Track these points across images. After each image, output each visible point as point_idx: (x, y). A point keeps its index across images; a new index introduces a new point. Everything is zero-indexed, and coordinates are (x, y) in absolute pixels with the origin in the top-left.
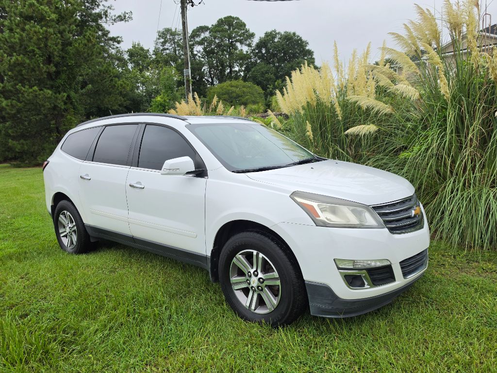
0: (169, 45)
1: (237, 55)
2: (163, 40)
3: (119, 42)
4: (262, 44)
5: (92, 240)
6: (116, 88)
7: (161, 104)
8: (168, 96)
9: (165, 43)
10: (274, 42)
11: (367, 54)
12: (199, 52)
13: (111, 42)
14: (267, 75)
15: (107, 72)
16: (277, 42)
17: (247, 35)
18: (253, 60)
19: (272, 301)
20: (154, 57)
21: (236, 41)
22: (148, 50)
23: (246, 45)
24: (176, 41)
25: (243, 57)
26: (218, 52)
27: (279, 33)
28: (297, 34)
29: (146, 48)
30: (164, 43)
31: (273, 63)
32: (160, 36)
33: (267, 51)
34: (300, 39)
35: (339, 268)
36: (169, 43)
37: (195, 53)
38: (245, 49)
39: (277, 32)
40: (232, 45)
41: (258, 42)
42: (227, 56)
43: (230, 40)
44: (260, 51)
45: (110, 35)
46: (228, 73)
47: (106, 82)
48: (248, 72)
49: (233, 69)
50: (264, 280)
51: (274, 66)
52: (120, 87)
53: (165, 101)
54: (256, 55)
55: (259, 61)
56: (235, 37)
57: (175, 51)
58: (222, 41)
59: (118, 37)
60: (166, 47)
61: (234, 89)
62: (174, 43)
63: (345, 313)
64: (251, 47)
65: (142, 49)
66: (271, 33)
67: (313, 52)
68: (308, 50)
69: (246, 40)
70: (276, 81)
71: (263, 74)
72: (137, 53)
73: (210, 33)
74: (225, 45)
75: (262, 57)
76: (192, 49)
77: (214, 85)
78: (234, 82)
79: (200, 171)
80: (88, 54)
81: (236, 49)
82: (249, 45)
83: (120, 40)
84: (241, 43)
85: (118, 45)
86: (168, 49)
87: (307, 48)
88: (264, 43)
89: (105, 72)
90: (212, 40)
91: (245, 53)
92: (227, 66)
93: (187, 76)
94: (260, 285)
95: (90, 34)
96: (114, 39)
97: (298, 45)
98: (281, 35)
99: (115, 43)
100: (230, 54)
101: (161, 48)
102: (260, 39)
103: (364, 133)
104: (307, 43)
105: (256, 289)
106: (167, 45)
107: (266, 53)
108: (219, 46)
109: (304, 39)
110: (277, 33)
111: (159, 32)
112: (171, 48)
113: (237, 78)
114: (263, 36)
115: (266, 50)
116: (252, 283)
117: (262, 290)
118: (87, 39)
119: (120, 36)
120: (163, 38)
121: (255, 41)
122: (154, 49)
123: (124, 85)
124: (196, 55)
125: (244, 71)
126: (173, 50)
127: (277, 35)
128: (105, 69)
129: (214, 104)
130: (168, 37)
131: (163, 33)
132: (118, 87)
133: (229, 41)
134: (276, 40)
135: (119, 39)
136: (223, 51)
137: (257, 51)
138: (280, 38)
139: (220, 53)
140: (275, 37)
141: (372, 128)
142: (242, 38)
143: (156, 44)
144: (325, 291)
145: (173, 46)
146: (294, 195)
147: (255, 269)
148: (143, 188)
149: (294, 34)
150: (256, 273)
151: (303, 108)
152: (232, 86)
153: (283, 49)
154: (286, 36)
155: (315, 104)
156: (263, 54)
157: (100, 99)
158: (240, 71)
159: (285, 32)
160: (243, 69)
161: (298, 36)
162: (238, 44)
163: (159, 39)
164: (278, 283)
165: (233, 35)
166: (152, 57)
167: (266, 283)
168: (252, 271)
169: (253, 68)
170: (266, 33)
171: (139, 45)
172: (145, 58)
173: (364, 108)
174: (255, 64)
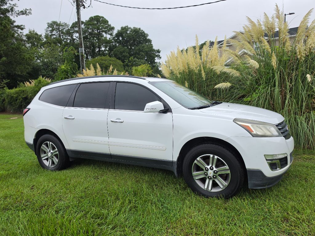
0: (56, 32)
1: (103, 40)
2: (51, 29)
3: (22, 29)
4: (119, 34)
5: (71, 160)
6: (25, 60)
7: (65, 71)
8: (69, 65)
9: (53, 31)
10: (127, 33)
12: (77, 37)
13: (16, 29)
14: (124, 54)
15: (18, 49)
16: (129, 33)
17: (109, 28)
18: (114, 44)
20: (45, 39)
21: (103, 31)
22: (41, 35)
23: (109, 34)
24: (60, 30)
25: (107, 42)
26: (90, 38)
27: (130, 28)
28: (141, 29)
29: (39, 34)
30: (52, 31)
31: (127, 46)
32: (49, 26)
34: (144, 32)
35: (267, 160)
36: (55, 31)
37: (74, 38)
38: (108, 37)
39: (129, 27)
40: (99, 35)
41: (117, 33)
42: (97, 40)
43: (99, 31)
44: (118, 39)
45: (15, 24)
46: (97, 52)
47: (17, 56)
48: (111, 51)
49: (101, 49)
50: (217, 172)
51: (128, 48)
52: (28, 59)
53: (67, 69)
54: (116, 41)
55: (117, 45)
56: (101, 29)
57: (60, 36)
58: (93, 31)
59: (22, 25)
60: (53, 33)
61: (104, 62)
62: (59, 31)
64: (113, 36)
65: (36, 34)
66: (125, 27)
67: (151, 41)
68: (149, 39)
69: (109, 31)
70: (130, 57)
71: (121, 53)
72: (33, 37)
73: (84, 25)
74: (95, 34)
75: (120, 42)
76: (72, 35)
77: (88, 59)
78: (103, 58)
79: (167, 110)
80: (4, 36)
81: (103, 36)
82: (111, 35)
83: (23, 28)
84: (106, 33)
85: (21, 31)
86: (54, 35)
87: (148, 38)
88: (121, 34)
89: (16, 49)
90: (86, 30)
91: (108, 39)
92: (97, 47)
93: (81, 53)
94: (215, 174)
95: (6, 22)
96: (18, 27)
97: (142, 36)
98: (131, 29)
99: (19, 30)
100: (99, 39)
101: (50, 34)
102: (118, 31)
103: (224, 87)
104: (148, 35)
105: (212, 177)
106: (54, 32)
107: (122, 40)
108: (91, 34)
109: (146, 32)
110: (128, 28)
111: (48, 23)
112: (56, 34)
113: (104, 55)
114: (120, 29)
115: (122, 38)
116: (209, 174)
117: (216, 178)
118: (4, 26)
120: (51, 28)
121: (115, 32)
122: (45, 35)
123: (31, 58)
124: (75, 39)
125: (108, 51)
126: (58, 35)
127: (129, 29)
128: (16, 47)
129: (110, 71)
130: (55, 27)
131: (51, 24)
132: (27, 59)
133: (97, 31)
134: (128, 32)
135: (22, 27)
136: (94, 38)
137: (116, 38)
138: (131, 31)
139: (92, 38)
140: (128, 30)
141: (228, 85)
142: (106, 29)
143: (46, 31)
144: (259, 173)
145: (58, 33)
146: (235, 120)
149: (140, 29)
150: (212, 168)
152: (102, 60)
153: (133, 38)
154: (135, 30)
155: (187, 71)
156: (120, 41)
157: (13, 68)
158: (105, 50)
159: (134, 28)
160: (107, 49)
161: (142, 31)
162: (104, 33)
163: (48, 28)
164: (229, 172)
165: (101, 28)
166: (43, 40)
167: (219, 173)
168: (209, 167)
169: (114, 48)
170: (122, 28)
171: (33, 31)
172: (39, 40)
173: (219, 73)
174: (115, 46)
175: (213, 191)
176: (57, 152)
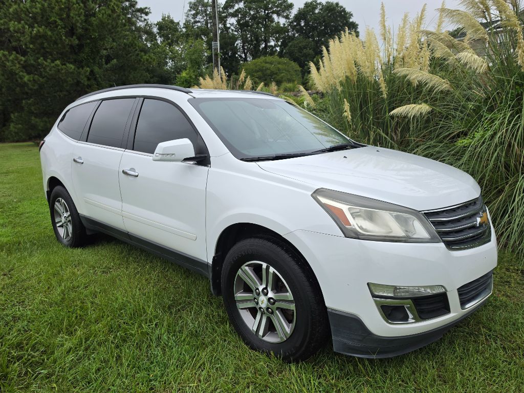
0: (201, 17)
1: (274, 28)
2: (194, 12)
3: (147, 14)
4: (301, 15)
5: (88, 233)
6: (142, 63)
7: (186, 81)
8: (194, 71)
9: (197, 16)
10: (314, 13)
11: (421, 18)
12: (232, 25)
13: (139, 14)
14: (305, 51)
15: (132, 45)
16: (318, 13)
17: (284, 6)
18: (290, 34)
19: (285, 328)
20: (184, 30)
21: (273, 12)
22: (178, 23)
23: (283, 17)
24: (208, 12)
25: (280, 30)
26: (252, 25)
27: (320, 4)
28: (340, 4)
29: (176, 21)
30: (195, 16)
31: (313, 37)
32: (191, 8)
33: (307, 24)
34: (344, 10)
35: (374, 296)
36: (201, 15)
37: (228, 25)
38: (282, 21)
39: (318, 2)
40: (268, 18)
41: (296, 13)
42: (263, 29)
43: (267, 12)
44: (299, 24)
45: (138, 6)
46: (262, 48)
47: (131, 56)
48: (285, 47)
49: (268, 44)
50: (275, 301)
51: (314, 40)
52: (146, 62)
53: (190, 77)
54: (294, 28)
55: (297, 35)
56: (271, 8)
57: (207, 24)
58: (258, 12)
59: (146, 8)
60: (197, 20)
61: (268, 66)
62: (206, 15)
63: (379, 353)
64: (289, 19)
65: (172, 22)
66: (311, 3)
67: (357, 25)
68: (352, 22)
69: (283, 12)
70: (315, 57)
71: (301, 49)
72: (167, 26)
73: (244, 3)
74: (261, 17)
75: (300, 30)
76: (225, 22)
77: (247, 61)
78: (269, 58)
79: (202, 158)
80: (113, 26)
81: (272, 21)
82: (287, 17)
83: (147, 12)
84: (279, 15)
85: (146, 17)
86: (199, 22)
87: (351, 20)
88: (303, 15)
89: (130, 45)
90: (246, 12)
91: (282, 26)
92: (262, 40)
93: (215, 49)
94: (270, 306)
95: (114, 4)
96: (142, 11)
97: (341, 16)
98: (323, 6)
99: (143, 15)
100: (266, 27)
101: (193, 20)
102: (299, 10)
103: (413, 114)
104: (352, 15)
105: (265, 311)
106: (199, 18)
107: (304, 26)
108: (253, 18)
109: (347, 10)
110: (318, 4)
111: (190, 3)
112: (202, 20)
113: (272, 53)
114: (302, 6)
115: (305, 22)
116: (260, 303)
117: (272, 313)
118: (111, 10)
119: (148, 7)
120: (194, 10)
121: (294, 12)
122: (184, 22)
123: (150, 60)
124: (229, 28)
125: (280, 46)
126: (204, 23)
127: (318, 6)
128: (130, 43)
129: (242, 79)
130: (200, 8)
131: (194, 4)
132: (144, 62)
133: (265, 12)
134: (317, 11)
135: (147, 10)
136: (258, 23)
137: (295, 24)
138: (321, 9)
139: (255, 26)
140: (316, 8)
141: (424, 108)
142: (279, 9)
143: (187, 16)
144: (354, 323)
145: (205, 18)
146: (318, 192)
147: (264, 286)
148: (137, 176)
149: (337, 4)
150: (265, 291)
151: (341, 84)
152: (266, 63)
153: (324, 22)
154: (328, 7)
155: (355, 79)
156: (302, 27)
157: (125, 75)
158: (276, 46)
159: (327, 3)
160: (279, 43)
161: (342, 7)
162: (275, 16)
163: (190, 11)
164: (293, 307)
165: (270, 6)
166: (182, 31)
167: (277, 304)
168: (261, 288)
169: (290, 42)
170: (306, 4)
171: (169, 17)
172: (175, 31)
173: (416, 83)
174: (292, 38)
175: (267, 338)
176: (70, 218)
